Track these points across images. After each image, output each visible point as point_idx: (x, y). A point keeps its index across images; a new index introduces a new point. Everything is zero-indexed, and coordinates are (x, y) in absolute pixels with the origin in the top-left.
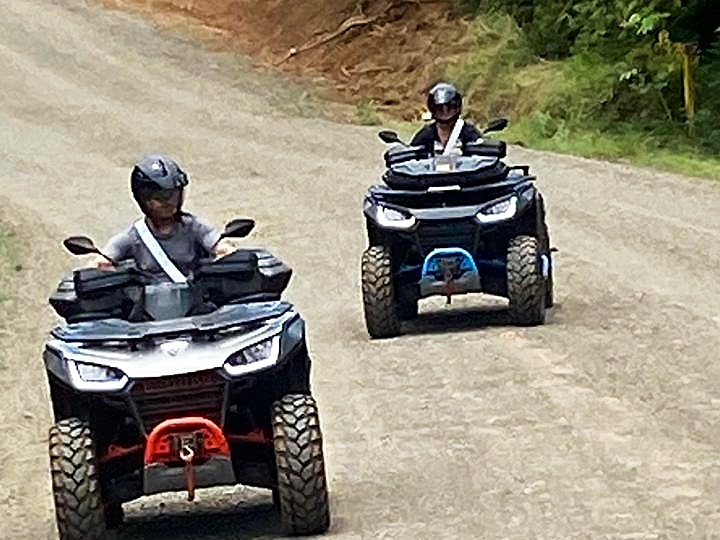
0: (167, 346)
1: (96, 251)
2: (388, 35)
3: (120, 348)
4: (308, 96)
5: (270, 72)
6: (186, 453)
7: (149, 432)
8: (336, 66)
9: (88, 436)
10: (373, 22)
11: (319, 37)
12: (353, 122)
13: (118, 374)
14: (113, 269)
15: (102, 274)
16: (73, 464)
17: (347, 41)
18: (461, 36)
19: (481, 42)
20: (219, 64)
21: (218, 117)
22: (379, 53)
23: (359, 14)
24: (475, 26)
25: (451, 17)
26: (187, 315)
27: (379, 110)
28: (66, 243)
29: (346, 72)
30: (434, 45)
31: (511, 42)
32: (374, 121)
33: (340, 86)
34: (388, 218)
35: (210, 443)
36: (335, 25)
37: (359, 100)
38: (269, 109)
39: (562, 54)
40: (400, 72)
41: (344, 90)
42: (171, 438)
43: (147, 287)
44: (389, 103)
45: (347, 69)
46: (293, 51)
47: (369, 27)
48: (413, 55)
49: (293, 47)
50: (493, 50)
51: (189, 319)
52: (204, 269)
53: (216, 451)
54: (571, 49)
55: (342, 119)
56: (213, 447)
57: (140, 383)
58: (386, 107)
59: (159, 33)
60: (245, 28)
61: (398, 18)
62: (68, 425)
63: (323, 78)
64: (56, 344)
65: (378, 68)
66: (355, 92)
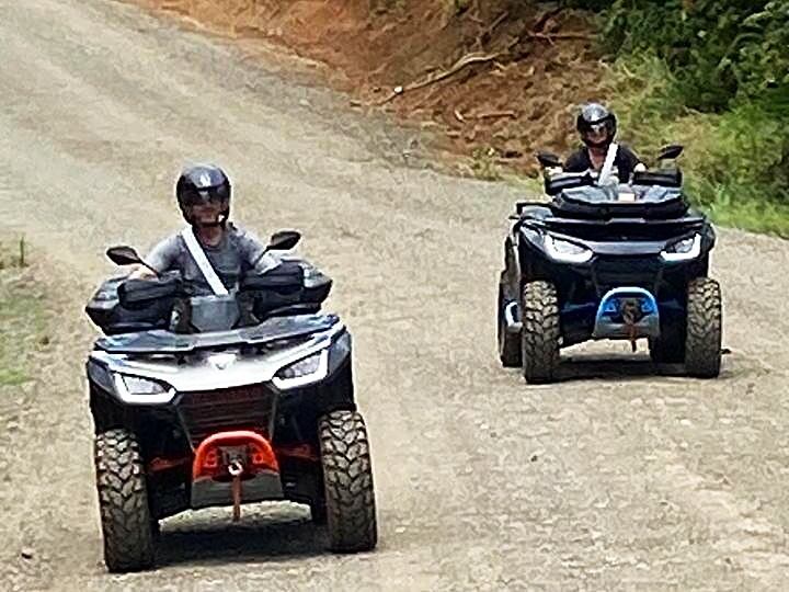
1: (140, 261)
2: (510, 76)
3: (166, 361)
4: (415, 143)
5: (370, 112)
6: (235, 468)
7: (196, 446)
8: (448, 109)
9: (135, 449)
10: (494, 59)
11: (430, 75)
12: (467, 176)
13: (166, 386)
14: (157, 280)
15: (147, 286)
16: (120, 478)
17: (463, 81)
18: (597, 80)
19: (621, 89)
20: (311, 101)
21: (306, 163)
22: (500, 96)
23: (477, 50)
24: (615, 70)
25: (587, 57)
26: (233, 328)
27: (498, 163)
28: (109, 253)
29: (460, 117)
30: (566, 90)
31: (657, 90)
32: (493, 175)
33: (454, 133)
35: (259, 458)
36: (449, 61)
37: (475, 150)
38: (368, 155)
39: (719, 107)
40: (525, 118)
41: (456, 137)
42: (220, 452)
43: (193, 299)
44: (510, 155)
45: (461, 113)
46: (399, 89)
47: (490, 64)
48: (541, 100)
49: (398, 84)
50: (635, 98)
51: (235, 332)
52: (251, 281)
53: (264, 466)
54: (731, 101)
55: (454, 172)
56: (261, 462)
57: (187, 397)
58: (506, 160)
59: (242, 62)
60: (345, 61)
61: (525, 56)
62: (113, 438)
63: (432, 123)
64: (100, 355)
65: (500, 113)
66: (469, 140)
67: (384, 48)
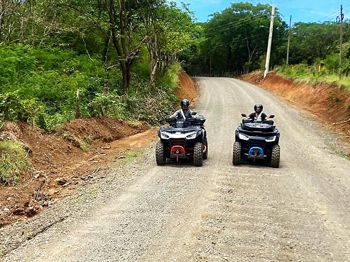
0: (177, 133)
5: (327, 129)
6: (177, 152)
7: (172, 147)
8: (346, 130)
11: (342, 121)
13: (168, 137)
26: (181, 128)
29: (349, 132)
33: (347, 136)
34: (242, 137)
36: (347, 119)
41: (348, 138)
42: (175, 149)
43: (177, 122)
46: (334, 124)
49: (334, 122)
53: (183, 152)
57: (171, 139)
59: (300, 115)
60: (322, 116)
63: (342, 133)
67: (332, 114)
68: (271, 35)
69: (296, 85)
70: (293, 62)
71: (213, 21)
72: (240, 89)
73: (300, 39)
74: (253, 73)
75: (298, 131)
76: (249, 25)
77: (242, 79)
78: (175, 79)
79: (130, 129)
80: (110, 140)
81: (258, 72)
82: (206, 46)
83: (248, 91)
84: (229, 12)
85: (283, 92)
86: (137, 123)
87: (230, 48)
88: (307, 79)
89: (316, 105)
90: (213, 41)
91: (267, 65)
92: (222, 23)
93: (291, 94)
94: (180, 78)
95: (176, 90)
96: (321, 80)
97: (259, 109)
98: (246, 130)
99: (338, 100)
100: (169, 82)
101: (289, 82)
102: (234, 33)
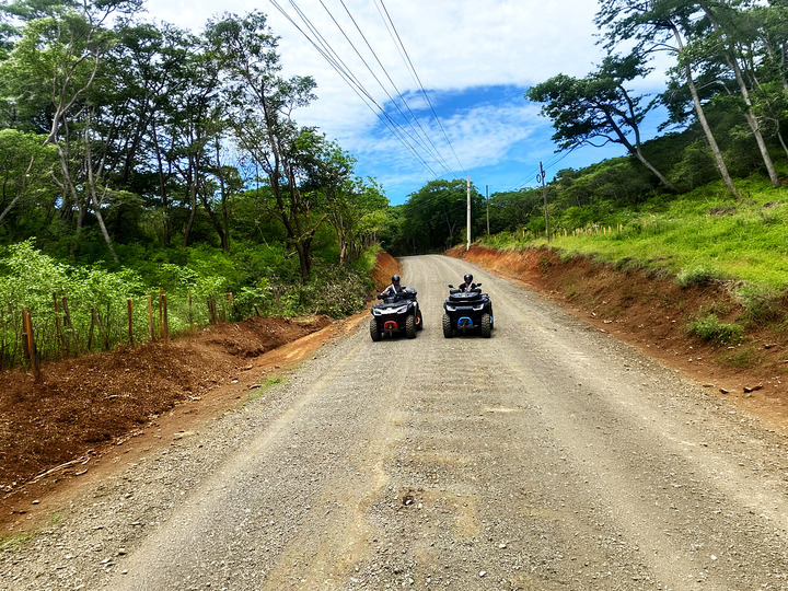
0: (388, 309)
34: (449, 308)
68: (469, 207)
69: (502, 254)
70: (494, 232)
71: (411, 201)
72: (444, 264)
73: (499, 208)
74: (456, 248)
75: (514, 306)
76: (445, 201)
77: (445, 255)
78: (372, 260)
79: (299, 329)
80: (259, 352)
81: (461, 246)
82: (406, 226)
83: (452, 265)
84: (425, 190)
85: (489, 264)
86: (311, 319)
87: (430, 226)
88: (512, 246)
89: (526, 273)
90: (413, 221)
91: (469, 238)
92: (419, 202)
93: (496, 264)
94: (379, 258)
95: (374, 272)
96: (527, 245)
97: (469, 279)
98: (453, 302)
99: (550, 265)
100: (365, 264)
101: (494, 252)
102: (433, 210)
